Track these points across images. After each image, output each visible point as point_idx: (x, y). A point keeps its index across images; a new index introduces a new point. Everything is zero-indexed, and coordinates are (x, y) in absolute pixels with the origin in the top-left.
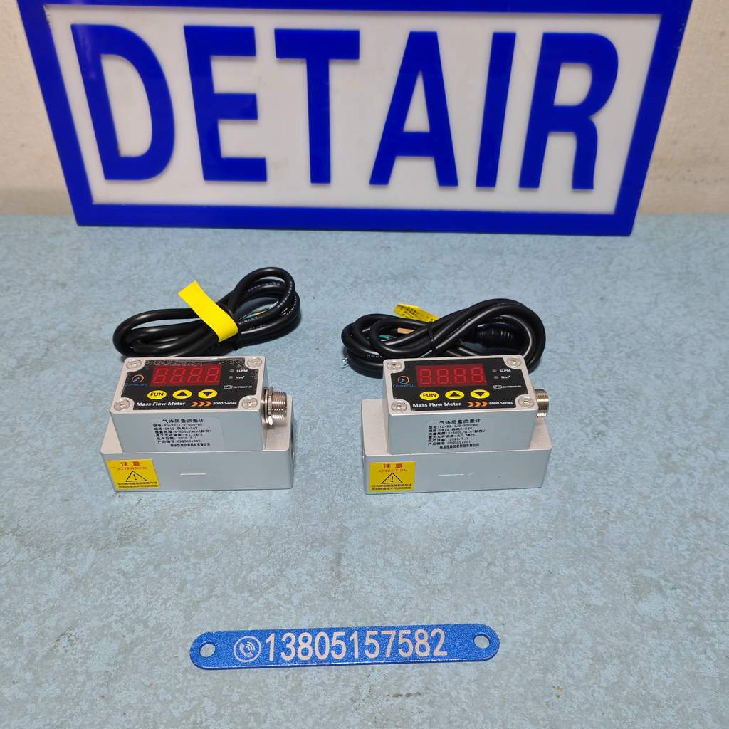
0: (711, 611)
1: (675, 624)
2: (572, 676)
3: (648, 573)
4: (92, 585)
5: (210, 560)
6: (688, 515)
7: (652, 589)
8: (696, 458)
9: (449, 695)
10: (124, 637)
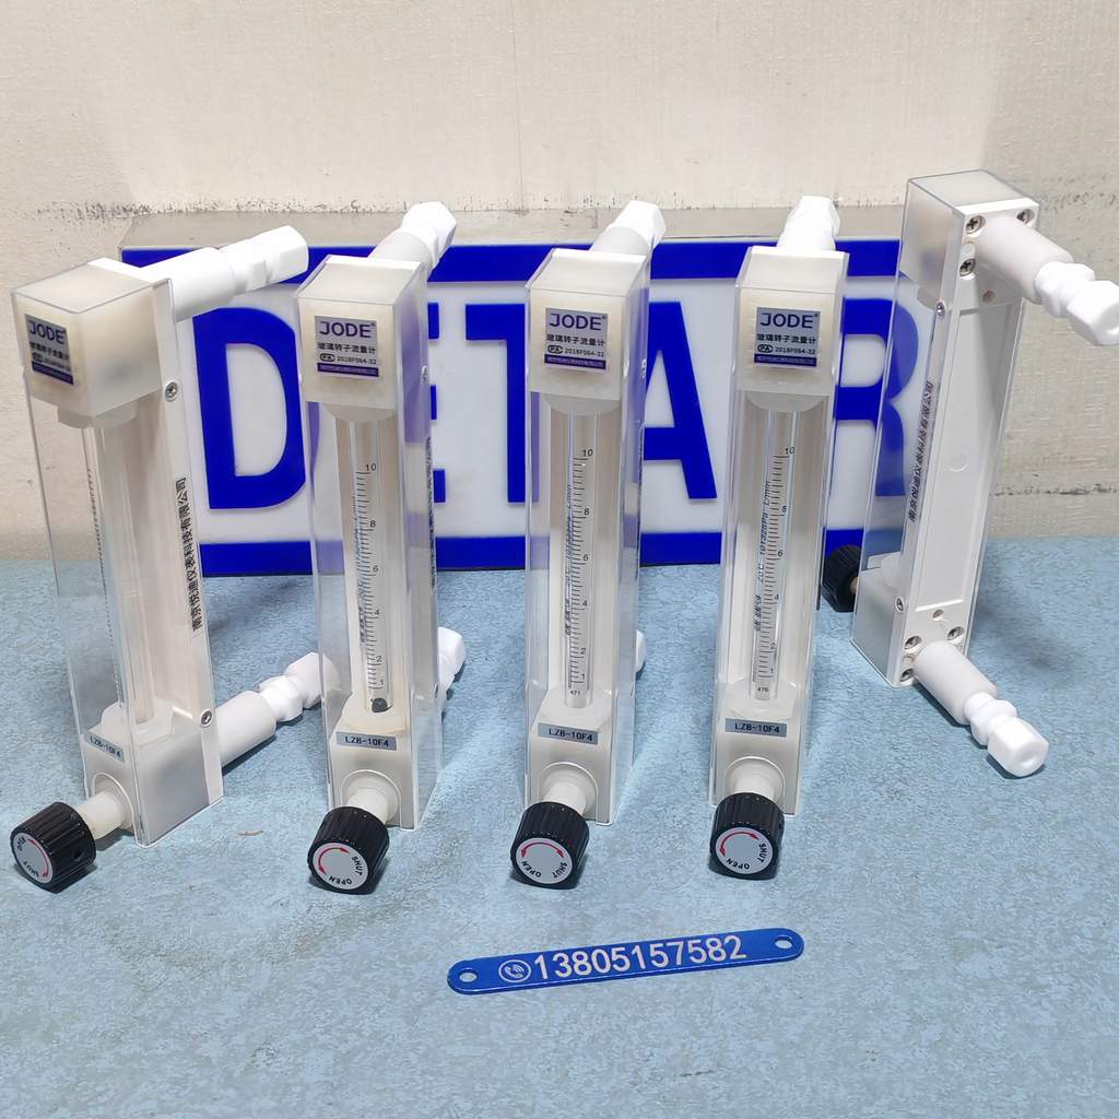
0: (1045, 964)
1: (1005, 981)
2: (887, 1040)
3: (969, 934)
4: (277, 1000)
5: (422, 963)
6: (1014, 870)
7: (975, 949)
8: (1020, 809)
9: (745, 1068)
10: (336, 1047)
